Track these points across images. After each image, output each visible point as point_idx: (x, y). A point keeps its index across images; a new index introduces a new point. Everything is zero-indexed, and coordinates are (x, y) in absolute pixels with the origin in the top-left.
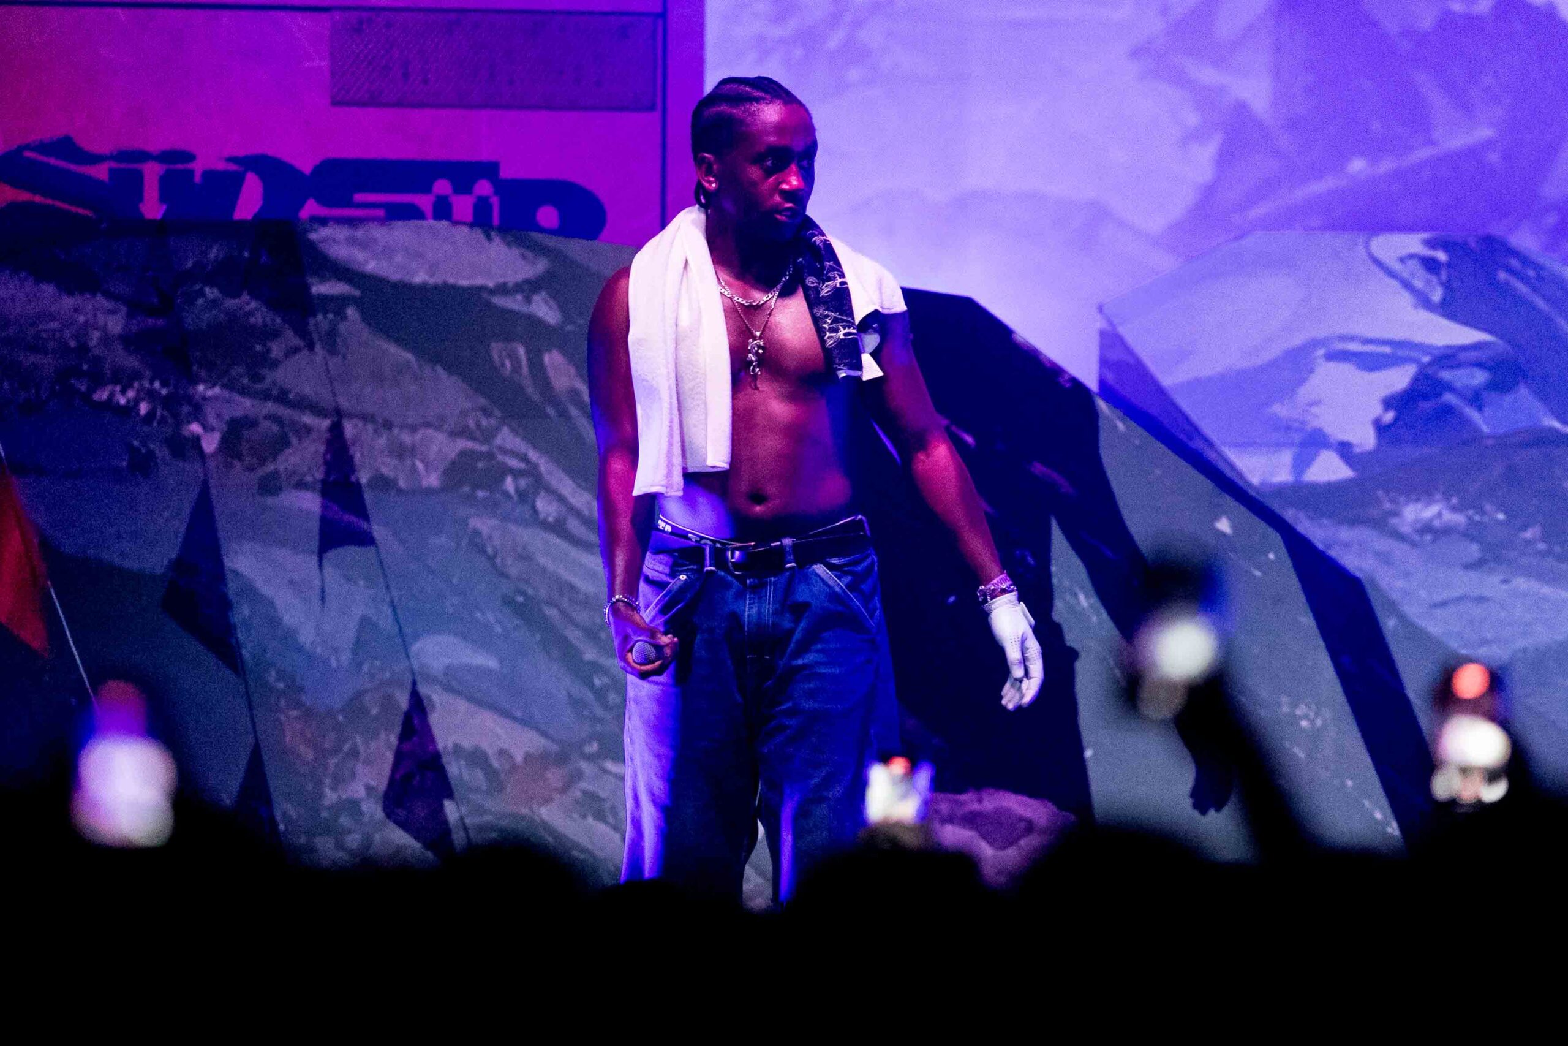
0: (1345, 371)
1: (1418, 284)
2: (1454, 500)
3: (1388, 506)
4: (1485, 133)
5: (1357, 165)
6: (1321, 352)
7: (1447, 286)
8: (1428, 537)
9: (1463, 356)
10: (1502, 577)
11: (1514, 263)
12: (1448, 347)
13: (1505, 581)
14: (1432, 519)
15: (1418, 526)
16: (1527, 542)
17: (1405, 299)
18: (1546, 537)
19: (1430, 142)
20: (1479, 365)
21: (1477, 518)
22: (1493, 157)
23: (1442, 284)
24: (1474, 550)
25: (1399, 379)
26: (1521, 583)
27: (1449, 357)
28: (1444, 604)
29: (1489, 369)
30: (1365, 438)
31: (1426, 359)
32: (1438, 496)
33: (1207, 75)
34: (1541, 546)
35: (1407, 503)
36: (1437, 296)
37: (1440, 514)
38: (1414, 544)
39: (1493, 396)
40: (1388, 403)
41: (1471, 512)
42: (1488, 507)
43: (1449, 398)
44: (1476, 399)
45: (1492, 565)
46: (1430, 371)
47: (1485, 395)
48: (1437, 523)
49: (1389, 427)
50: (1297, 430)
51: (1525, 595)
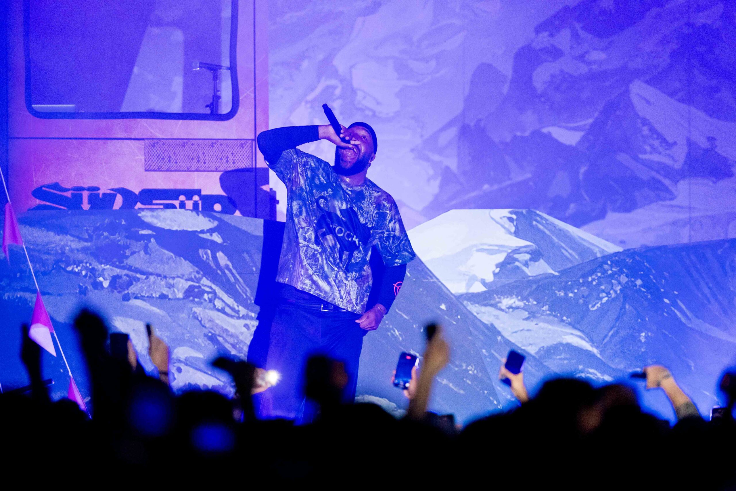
0: (484, 255)
1: (507, 226)
2: (519, 298)
3: (497, 300)
4: (529, 175)
5: (486, 187)
6: (475, 249)
7: (516, 227)
8: (511, 310)
9: (522, 250)
10: (536, 323)
11: (538, 219)
12: (517, 247)
13: (537, 324)
14: (512, 304)
15: (508, 306)
16: (543, 310)
17: (503, 230)
18: (550, 310)
19: (510, 179)
20: (528, 253)
21: (527, 303)
22: (531, 183)
23: (515, 226)
24: (526, 314)
25: (501, 258)
26: (542, 325)
27: (517, 251)
28: (516, 332)
29: (530, 254)
30: (490, 278)
31: (510, 251)
32: (514, 296)
33: (436, 158)
34: (548, 312)
35: (504, 298)
36: (513, 229)
37: (515, 302)
38: (506, 313)
39: (532, 263)
40: (497, 266)
41: (525, 302)
42: (531, 300)
43: (517, 264)
44: (526, 264)
45: (532, 318)
46: (511, 255)
47: (529, 263)
48: (514, 306)
49: (498, 273)
50: (467, 275)
51: (543, 329)
